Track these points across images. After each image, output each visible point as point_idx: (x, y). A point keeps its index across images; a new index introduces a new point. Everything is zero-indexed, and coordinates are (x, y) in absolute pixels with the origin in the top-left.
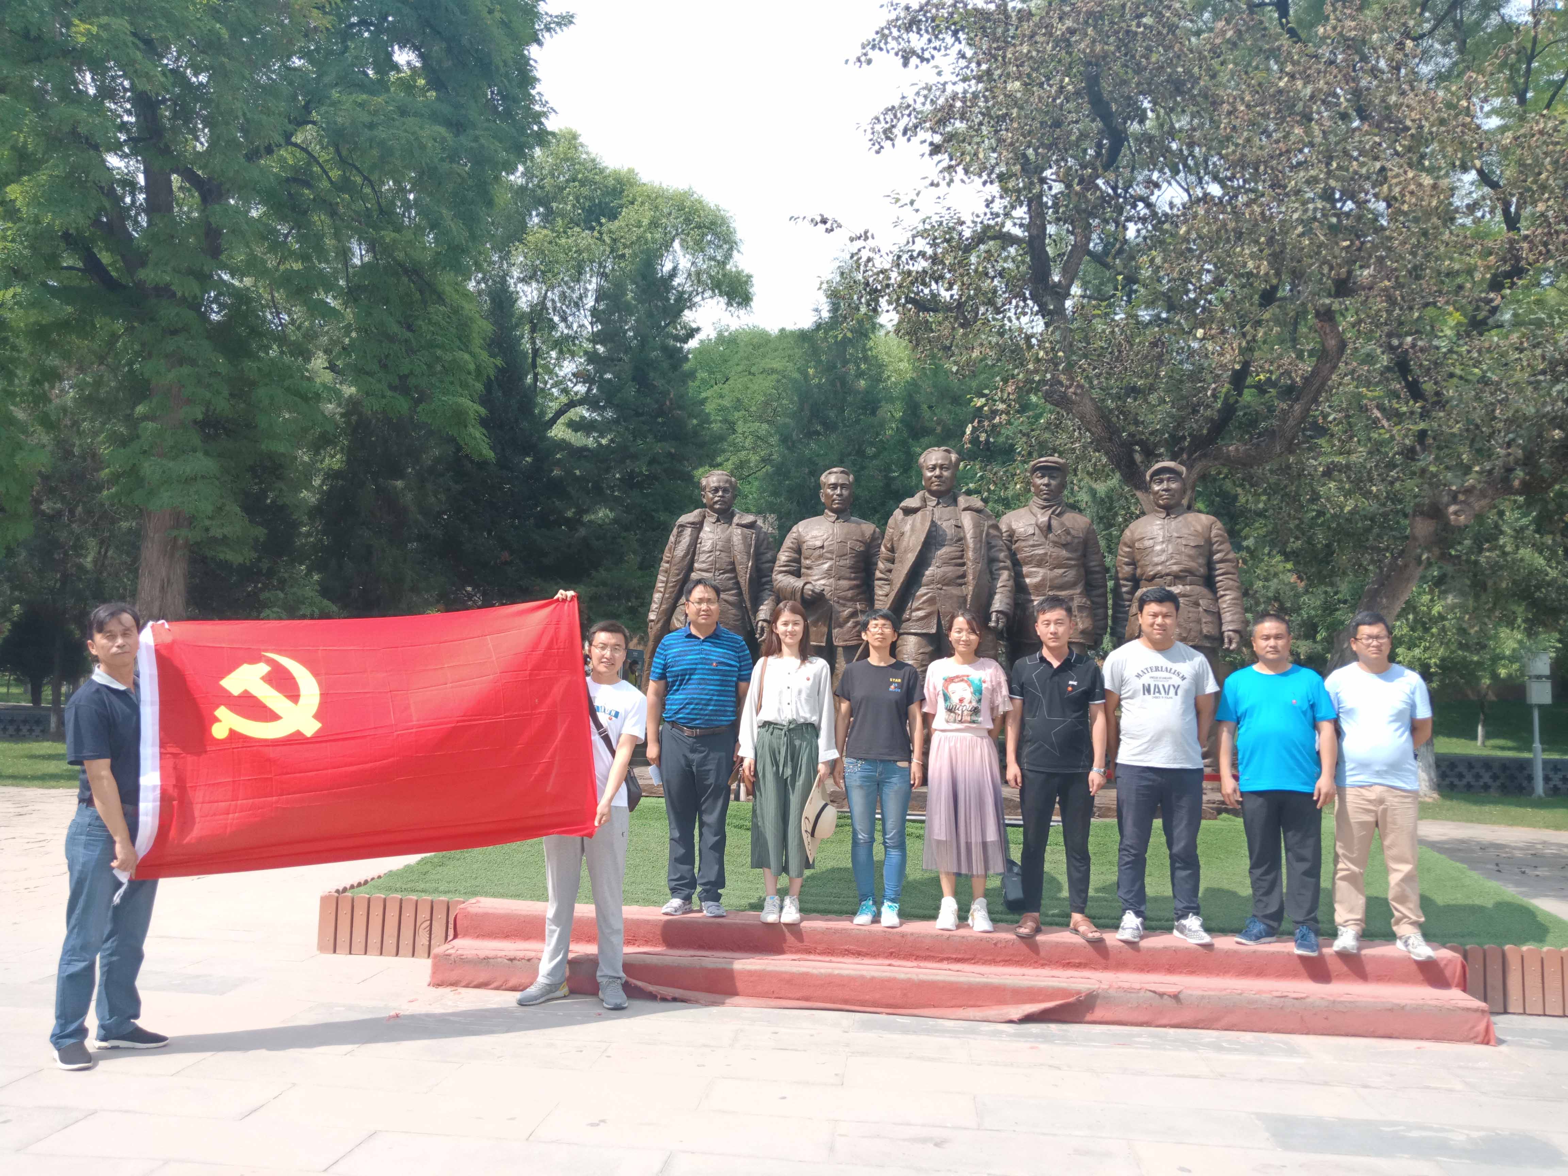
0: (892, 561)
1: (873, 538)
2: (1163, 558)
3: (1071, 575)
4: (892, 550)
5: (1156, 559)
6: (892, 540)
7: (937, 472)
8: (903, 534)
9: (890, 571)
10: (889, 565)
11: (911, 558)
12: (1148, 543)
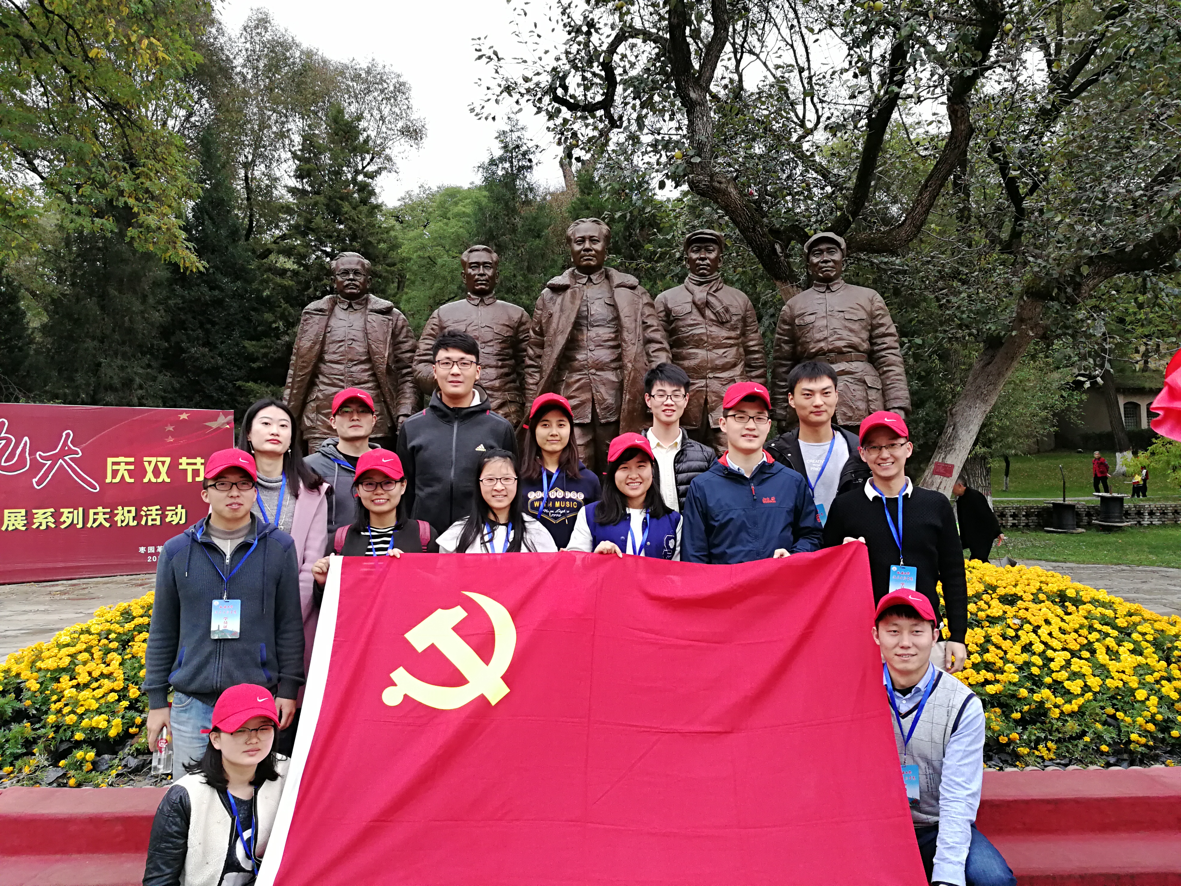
0: (541, 346)
1: (521, 323)
2: (825, 333)
3: (731, 354)
4: (541, 333)
5: (818, 336)
6: (540, 322)
7: (587, 245)
8: (551, 315)
9: (540, 357)
10: (538, 351)
11: (561, 341)
12: (809, 319)
